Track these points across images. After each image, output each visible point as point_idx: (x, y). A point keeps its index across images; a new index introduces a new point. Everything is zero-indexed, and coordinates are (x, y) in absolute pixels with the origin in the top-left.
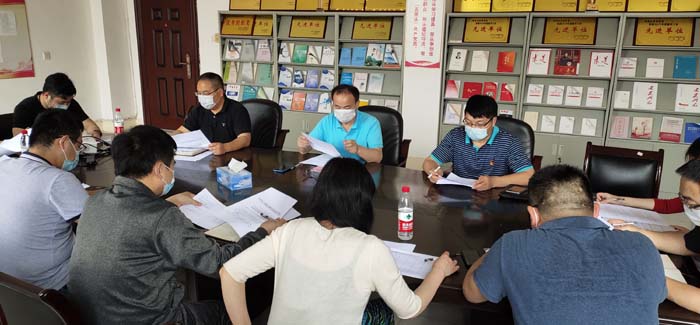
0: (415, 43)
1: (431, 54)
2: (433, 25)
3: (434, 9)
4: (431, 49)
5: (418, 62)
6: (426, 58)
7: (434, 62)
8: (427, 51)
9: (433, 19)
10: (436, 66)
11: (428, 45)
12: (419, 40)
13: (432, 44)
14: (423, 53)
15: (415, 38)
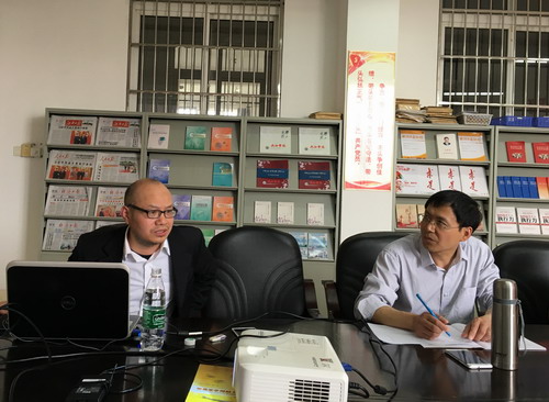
0: (357, 158)
2: (380, 136)
4: (380, 166)
5: (360, 183)
6: (373, 177)
7: (384, 182)
8: (373, 168)
9: (381, 129)
10: (387, 187)
11: (375, 162)
12: (363, 156)
13: (380, 160)
14: (368, 171)
15: (358, 152)
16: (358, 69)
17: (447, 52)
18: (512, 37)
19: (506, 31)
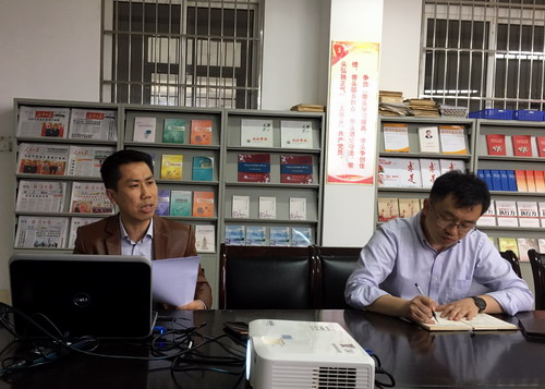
0: (340, 152)
1: (362, 166)
2: (363, 128)
3: (364, 110)
4: (363, 159)
5: (343, 177)
6: (356, 171)
7: (366, 176)
9: (364, 122)
10: (369, 181)
11: (357, 155)
12: (346, 149)
13: (363, 153)
14: (351, 165)
15: (340, 146)
16: (342, 60)
17: (429, 44)
18: (493, 29)
19: (488, 23)
